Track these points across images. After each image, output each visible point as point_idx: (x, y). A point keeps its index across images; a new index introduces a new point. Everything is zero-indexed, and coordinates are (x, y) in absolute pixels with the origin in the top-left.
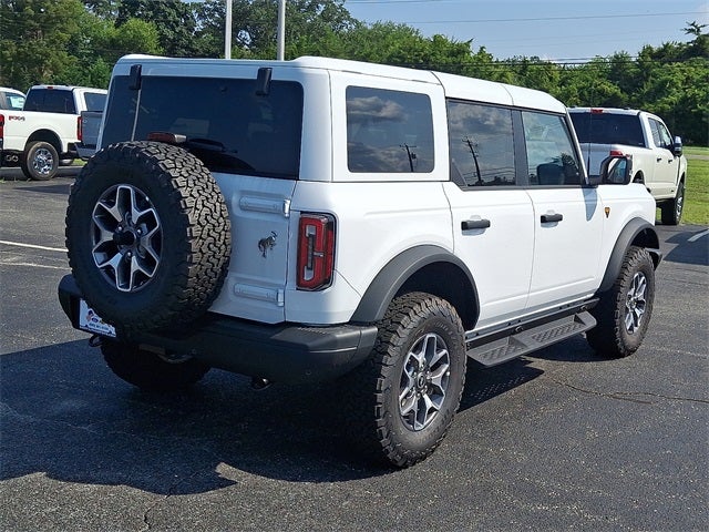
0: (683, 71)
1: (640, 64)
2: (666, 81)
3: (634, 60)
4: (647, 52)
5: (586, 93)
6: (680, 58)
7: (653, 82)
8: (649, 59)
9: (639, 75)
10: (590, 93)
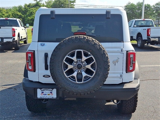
0: (35, 10)
1: (25, 8)
2: (32, 12)
3: (23, 7)
4: (26, 5)
5: (14, 15)
6: (33, 7)
7: (29, 12)
8: (27, 7)
9: (25, 11)
10: (15, 15)
